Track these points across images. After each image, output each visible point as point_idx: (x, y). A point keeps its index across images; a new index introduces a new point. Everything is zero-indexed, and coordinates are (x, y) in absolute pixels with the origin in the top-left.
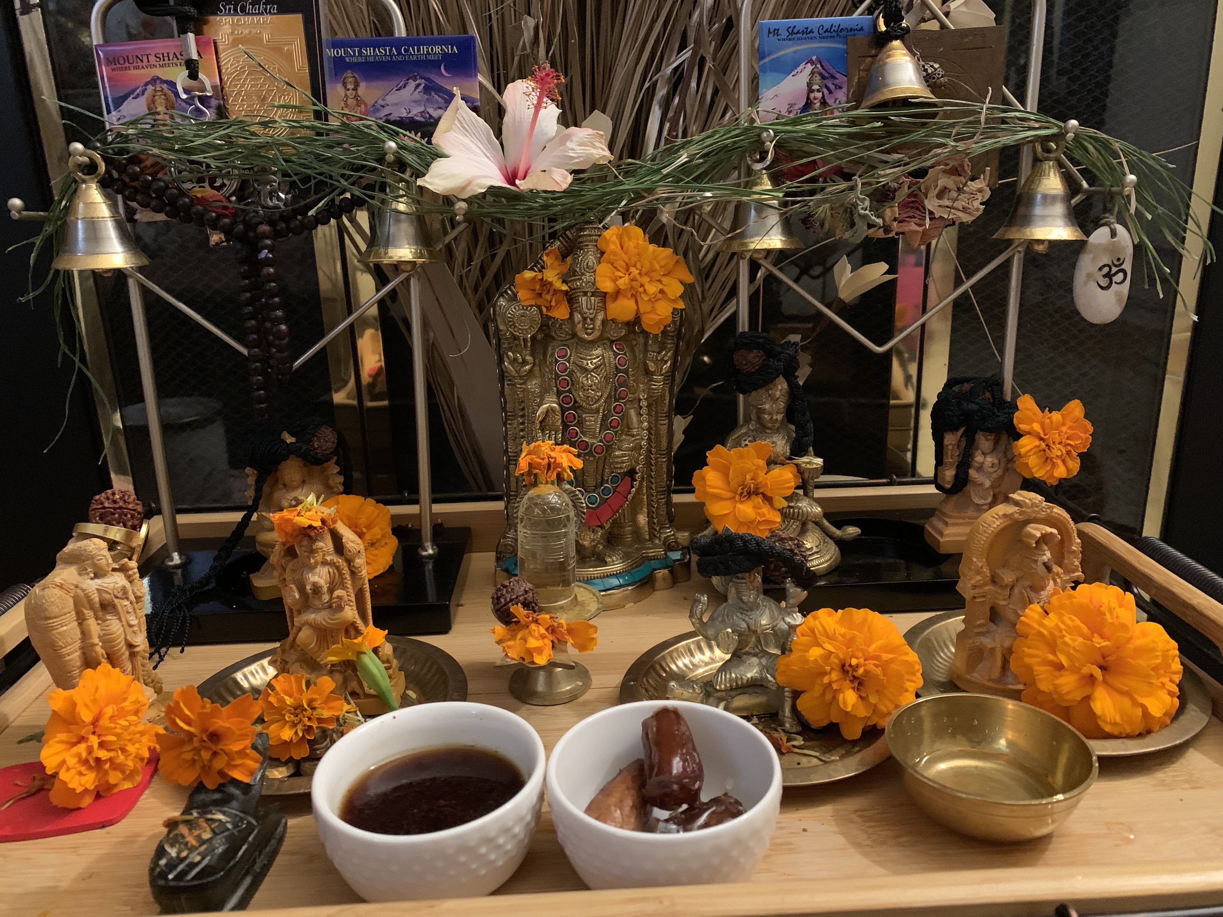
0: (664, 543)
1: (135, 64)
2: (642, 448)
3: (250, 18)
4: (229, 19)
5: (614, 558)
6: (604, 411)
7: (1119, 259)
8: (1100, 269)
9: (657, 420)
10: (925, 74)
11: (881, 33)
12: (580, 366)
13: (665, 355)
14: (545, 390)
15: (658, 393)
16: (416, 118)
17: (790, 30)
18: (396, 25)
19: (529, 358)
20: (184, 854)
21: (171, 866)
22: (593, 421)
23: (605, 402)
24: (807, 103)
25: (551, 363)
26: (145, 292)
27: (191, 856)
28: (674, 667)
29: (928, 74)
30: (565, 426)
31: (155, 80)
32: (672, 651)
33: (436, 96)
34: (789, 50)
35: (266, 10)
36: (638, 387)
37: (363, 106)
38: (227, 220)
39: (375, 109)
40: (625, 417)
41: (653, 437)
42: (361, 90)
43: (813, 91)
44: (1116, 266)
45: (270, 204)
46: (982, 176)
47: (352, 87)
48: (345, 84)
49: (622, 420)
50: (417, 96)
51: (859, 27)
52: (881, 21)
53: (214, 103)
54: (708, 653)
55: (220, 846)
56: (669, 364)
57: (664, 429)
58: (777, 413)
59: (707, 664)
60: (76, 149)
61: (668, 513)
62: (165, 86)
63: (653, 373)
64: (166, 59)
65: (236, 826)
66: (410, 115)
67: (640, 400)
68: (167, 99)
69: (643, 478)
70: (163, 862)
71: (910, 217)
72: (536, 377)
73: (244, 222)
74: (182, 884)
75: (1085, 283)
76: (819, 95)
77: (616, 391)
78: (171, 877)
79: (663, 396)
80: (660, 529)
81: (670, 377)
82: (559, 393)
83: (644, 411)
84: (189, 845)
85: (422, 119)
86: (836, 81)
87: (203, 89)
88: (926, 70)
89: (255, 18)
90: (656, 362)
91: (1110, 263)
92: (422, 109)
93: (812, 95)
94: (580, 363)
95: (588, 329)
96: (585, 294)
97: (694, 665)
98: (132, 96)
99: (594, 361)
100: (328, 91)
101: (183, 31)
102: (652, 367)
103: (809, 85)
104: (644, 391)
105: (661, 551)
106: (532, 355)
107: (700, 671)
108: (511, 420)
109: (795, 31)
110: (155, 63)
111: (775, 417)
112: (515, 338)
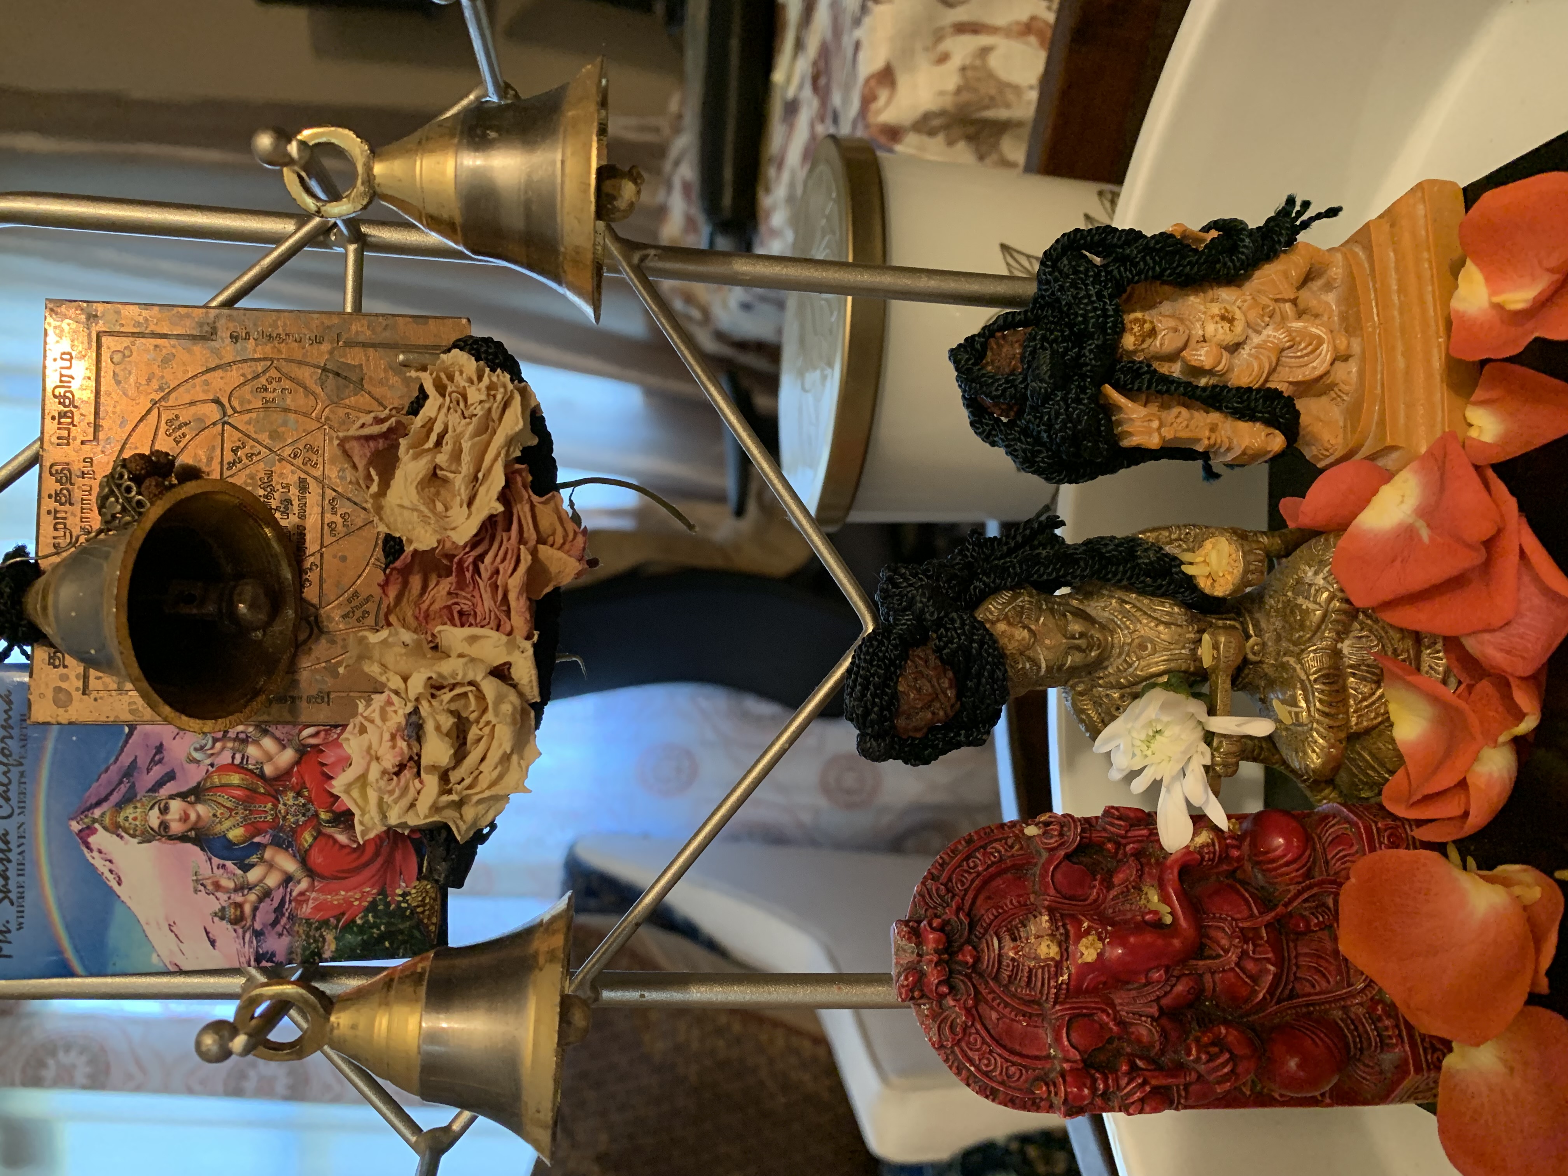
24: (194, 841)
34: (49, 896)
43: (164, 825)
76: (176, 806)
86: (142, 762)
93: (176, 827)
103: (147, 836)
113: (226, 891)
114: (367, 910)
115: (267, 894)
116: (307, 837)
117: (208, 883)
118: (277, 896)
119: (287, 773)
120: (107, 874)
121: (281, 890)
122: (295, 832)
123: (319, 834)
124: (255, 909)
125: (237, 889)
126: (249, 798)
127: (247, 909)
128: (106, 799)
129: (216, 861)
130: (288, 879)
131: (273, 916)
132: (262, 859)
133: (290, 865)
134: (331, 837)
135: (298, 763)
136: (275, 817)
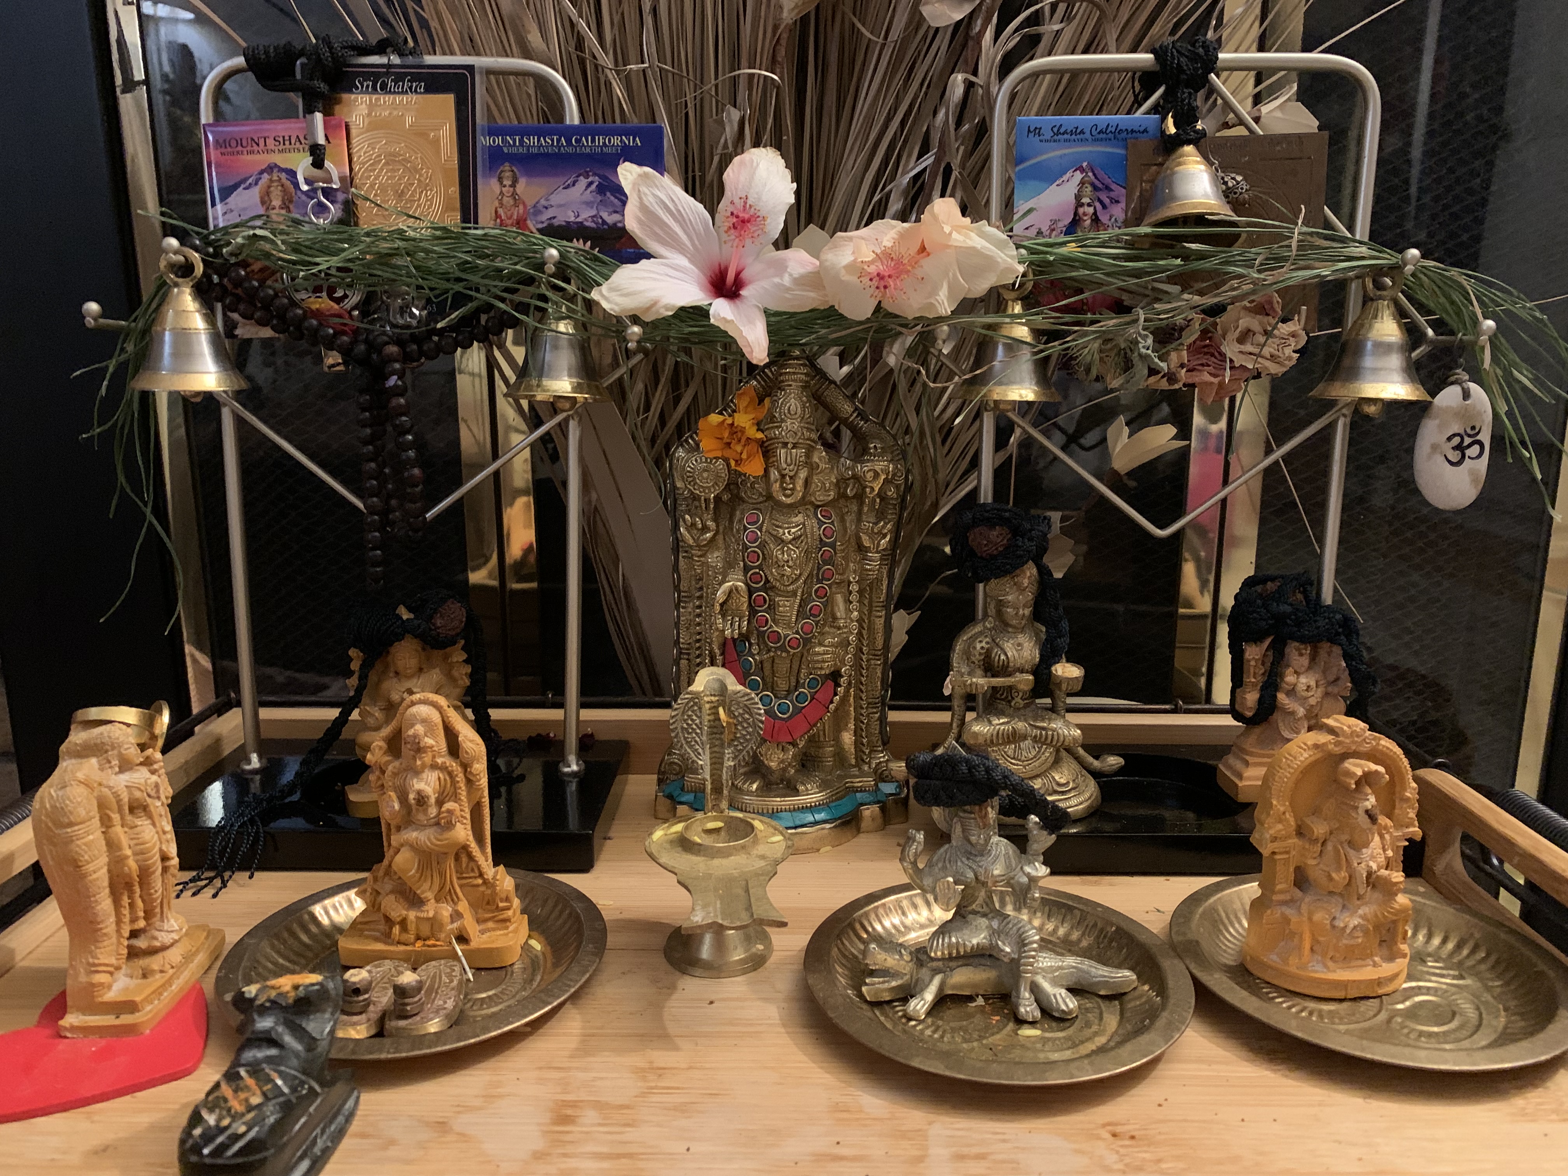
0: (875, 771)
1: (249, 148)
2: (849, 644)
3: (392, 97)
4: (366, 98)
5: (809, 786)
6: (803, 595)
7: (1473, 428)
8: (1449, 439)
9: (870, 611)
10: (1224, 187)
11: (1170, 136)
12: (775, 537)
13: (883, 527)
14: (729, 565)
15: (873, 575)
16: (587, 224)
17: (1055, 130)
18: (567, 110)
19: (710, 523)
20: (225, 1122)
21: (208, 1137)
22: (788, 607)
23: (805, 582)
24: (1074, 219)
25: (738, 531)
26: (240, 422)
27: (234, 1125)
28: (878, 927)
29: (1228, 188)
30: (753, 612)
31: (271, 168)
32: (877, 907)
33: (612, 198)
34: (1054, 154)
35: (411, 88)
36: (847, 565)
37: (521, 207)
38: (345, 338)
39: (537, 212)
40: (829, 603)
41: (864, 632)
42: (521, 187)
43: (1082, 205)
44: (1469, 436)
45: (401, 322)
46: (1296, 318)
47: (510, 183)
48: (500, 179)
49: (825, 607)
50: (588, 196)
51: (1142, 129)
52: (1170, 121)
53: (341, 197)
54: (925, 912)
55: (272, 1114)
56: (888, 539)
57: (879, 623)
58: (1025, 606)
59: (922, 927)
60: (170, 245)
61: (881, 733)
62: (283, 176)
63: (867, 549)
64: (287, 143)
65: (294, 1090)
66: (579, 220)
67: (850, 583)
68: (284, 190)
69: (850, 683)
70: (197, 1132)
71: (1202, 365)
72: (718, 549)
73: (366, 341)
74: (219, 1161)
75: (1429, 457)
77: (819, 569)
78: (206, 1151)
79: (879, 580)
80: (870, 753)
81: (890, 557)
82: (746, 569)
83: (854, 597)
84: (233, 1111)
85: (593, 225)
86: (1112, 194)
87: (330, 181)
88: (1225, 183)
89: (398, 98)
90: (872, 535)
91: (1462, 432)
92: (593, 212)
93: (1081, 211)
94: (775, 533)
95: (786, 489)
96: (785, 445)
97: (905, 927)
98: (243, 186)
99: (793, 530)
100: (479, 187)
101: (309, 110)
102: (867, 543)
103: (1078, 197)
104: (855, 572)
105: (869, 781)
106: (715, 520)
107: (912, 935)
108: (685, 602)
109: (1062, 131)
110: (273, 148)
111: (1021, 612)
112: (696, 498)
120: (1062, 180)
128: (1096, 178)
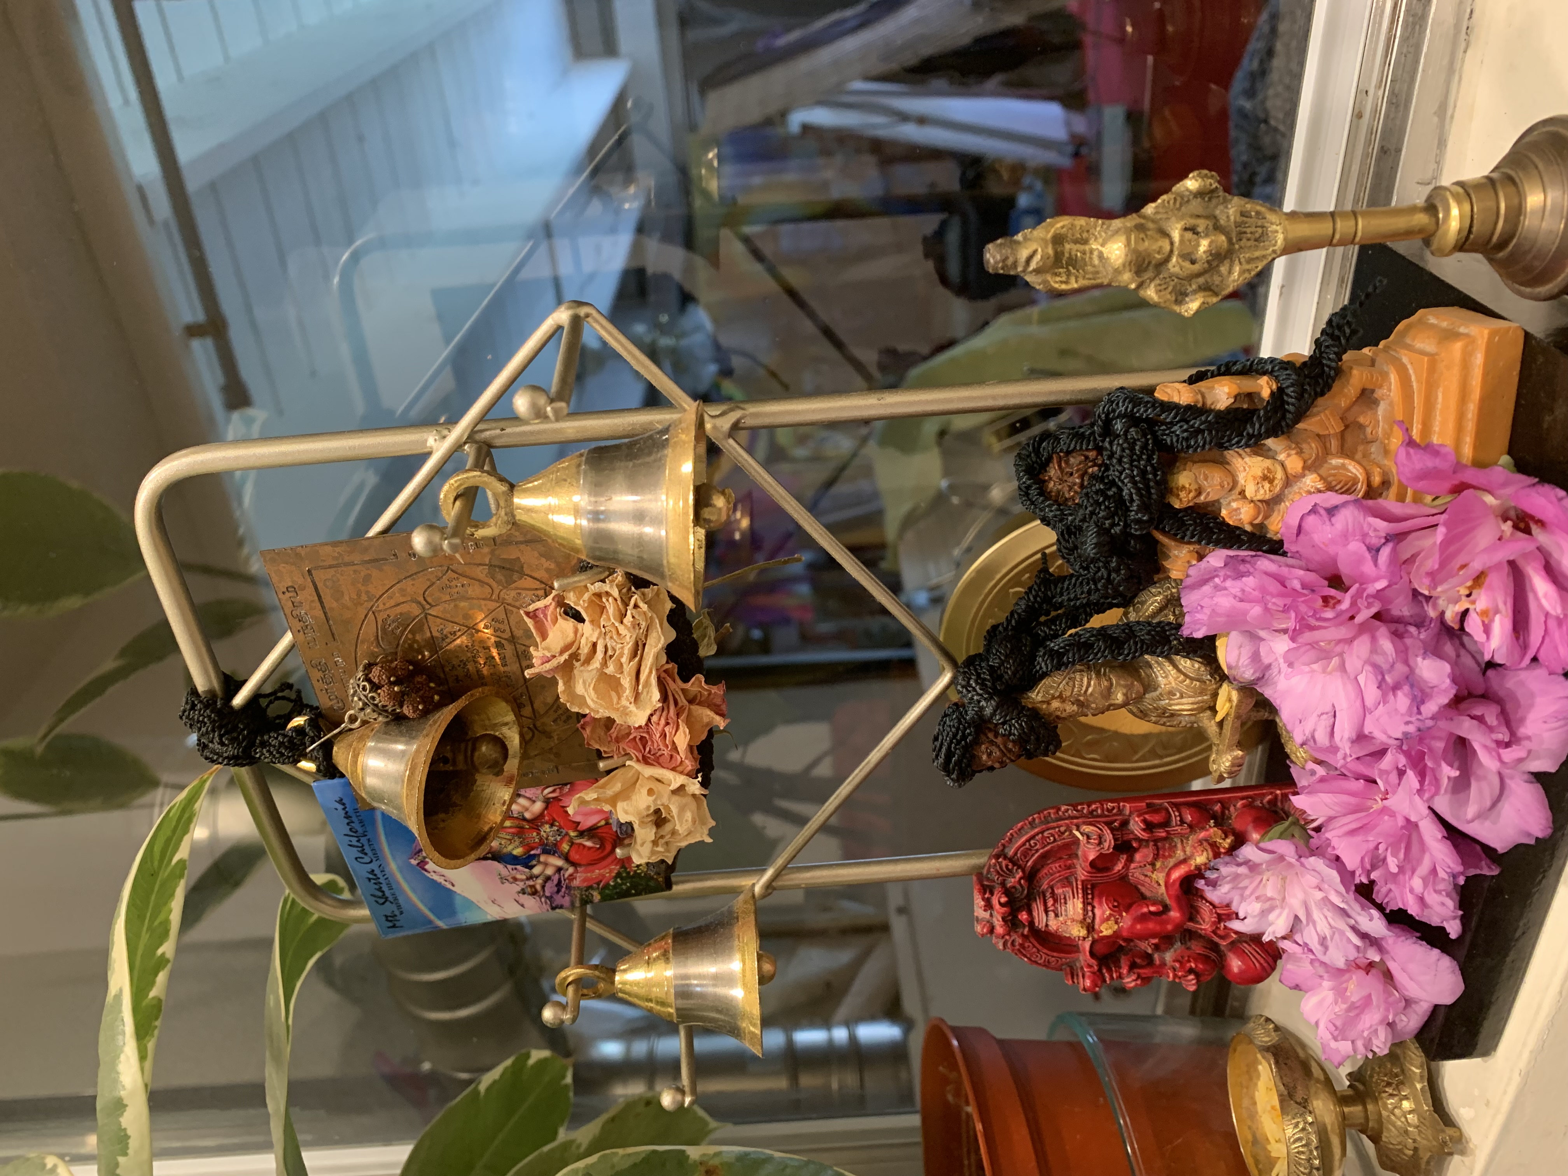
24: (492, 859)
34: (413, 897)
51: (340, 807)
113: (522, 880)
114: (616, 877)
115: (548, 879)
116: (565, 847)
117: (509, 878)
118: (556, 878)
119: (541, 815)
120: (444, 883)
121: (557, 876)
122: (556, 845)
123: (572, 844)
124: (543, 887)
125: (528, 879)
126: (520, 832)
127: (538, 887)
129: (510, 867)
130: (559, 870)
131: (556, 889)
132: (539, 862)
133: (560, 863)
134: (580, 844)
135: (546, 808)
136: (541, 839)
